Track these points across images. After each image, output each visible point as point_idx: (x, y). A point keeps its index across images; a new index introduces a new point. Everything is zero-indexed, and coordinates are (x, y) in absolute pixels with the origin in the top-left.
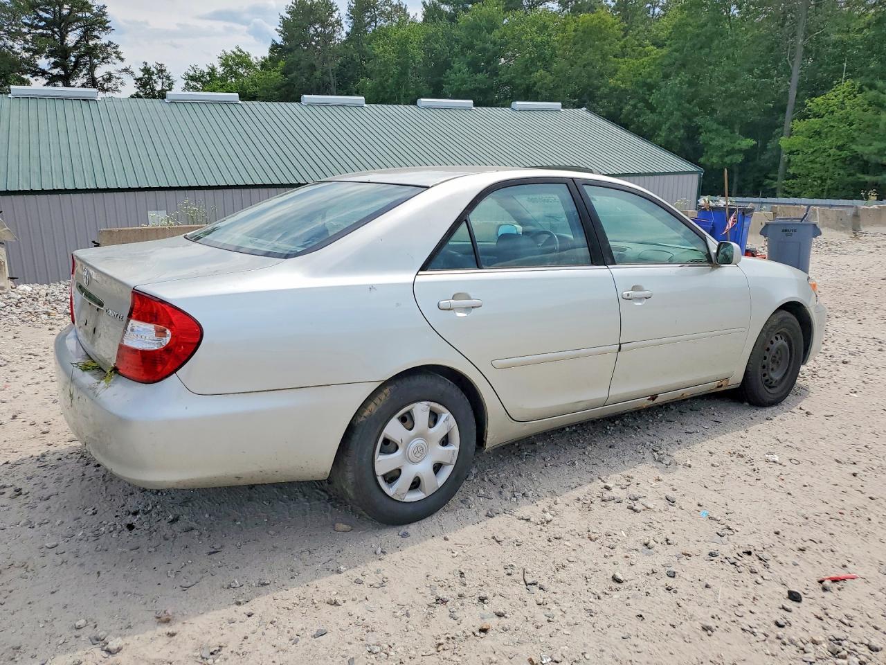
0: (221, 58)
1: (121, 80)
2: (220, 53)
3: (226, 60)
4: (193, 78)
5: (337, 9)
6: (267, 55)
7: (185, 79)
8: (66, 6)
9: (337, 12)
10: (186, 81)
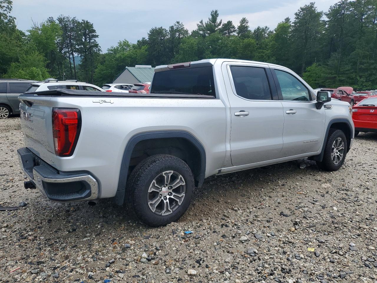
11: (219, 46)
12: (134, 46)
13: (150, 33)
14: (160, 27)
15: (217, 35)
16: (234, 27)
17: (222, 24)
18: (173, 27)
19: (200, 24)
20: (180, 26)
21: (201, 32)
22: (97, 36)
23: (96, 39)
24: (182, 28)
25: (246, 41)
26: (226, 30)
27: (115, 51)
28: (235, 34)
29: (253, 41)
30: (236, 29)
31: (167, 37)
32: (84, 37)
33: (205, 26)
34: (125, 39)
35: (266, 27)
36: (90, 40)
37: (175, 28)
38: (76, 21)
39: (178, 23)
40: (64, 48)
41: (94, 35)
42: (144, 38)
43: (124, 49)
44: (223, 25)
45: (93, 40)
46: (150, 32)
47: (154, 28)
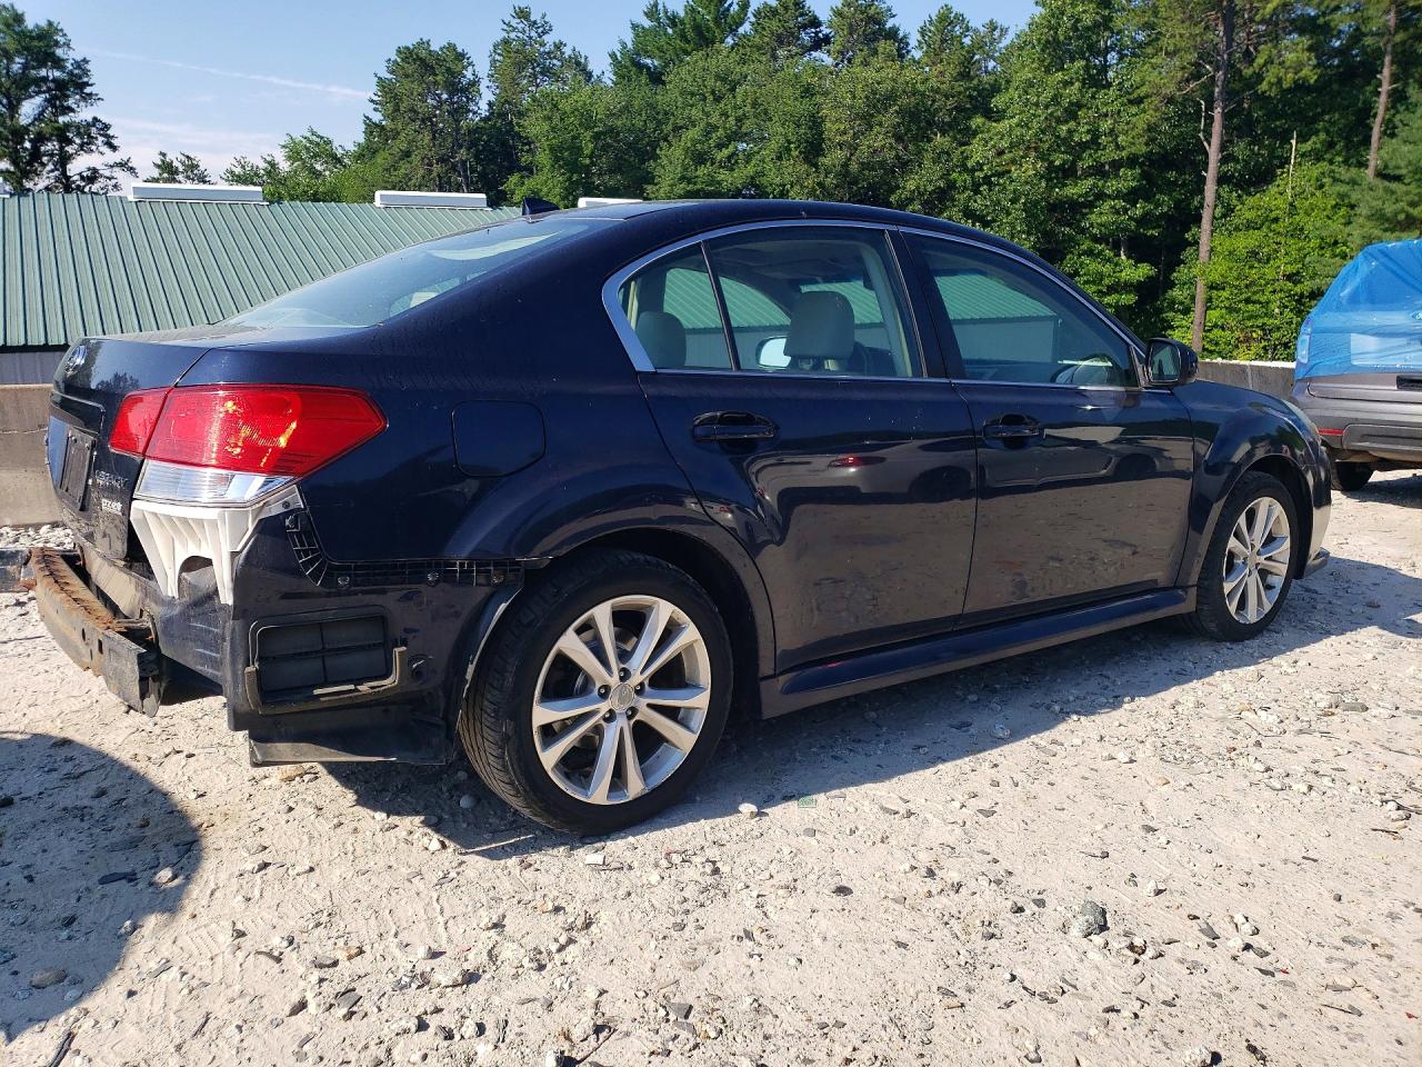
0: (285, 146)
1: (114, 181)
2: (284, 140)
3: (295, 150)
4: (239, 179)
5: (469, 64)
8: (17, 60)
9: (470, 68)
12: (356, 157)
16: (815, 23)
17: (752, 11)
18: (506, 42)
19: (647, 23)
20: (533, 34)
24: (546, 39)
28: (823, 58)
30: (827, 28)
33: (670, 29)
34: (312, 130)
35: (993, 27)
37: (514, 46)
39: (523, 14)
44: (756, 17)
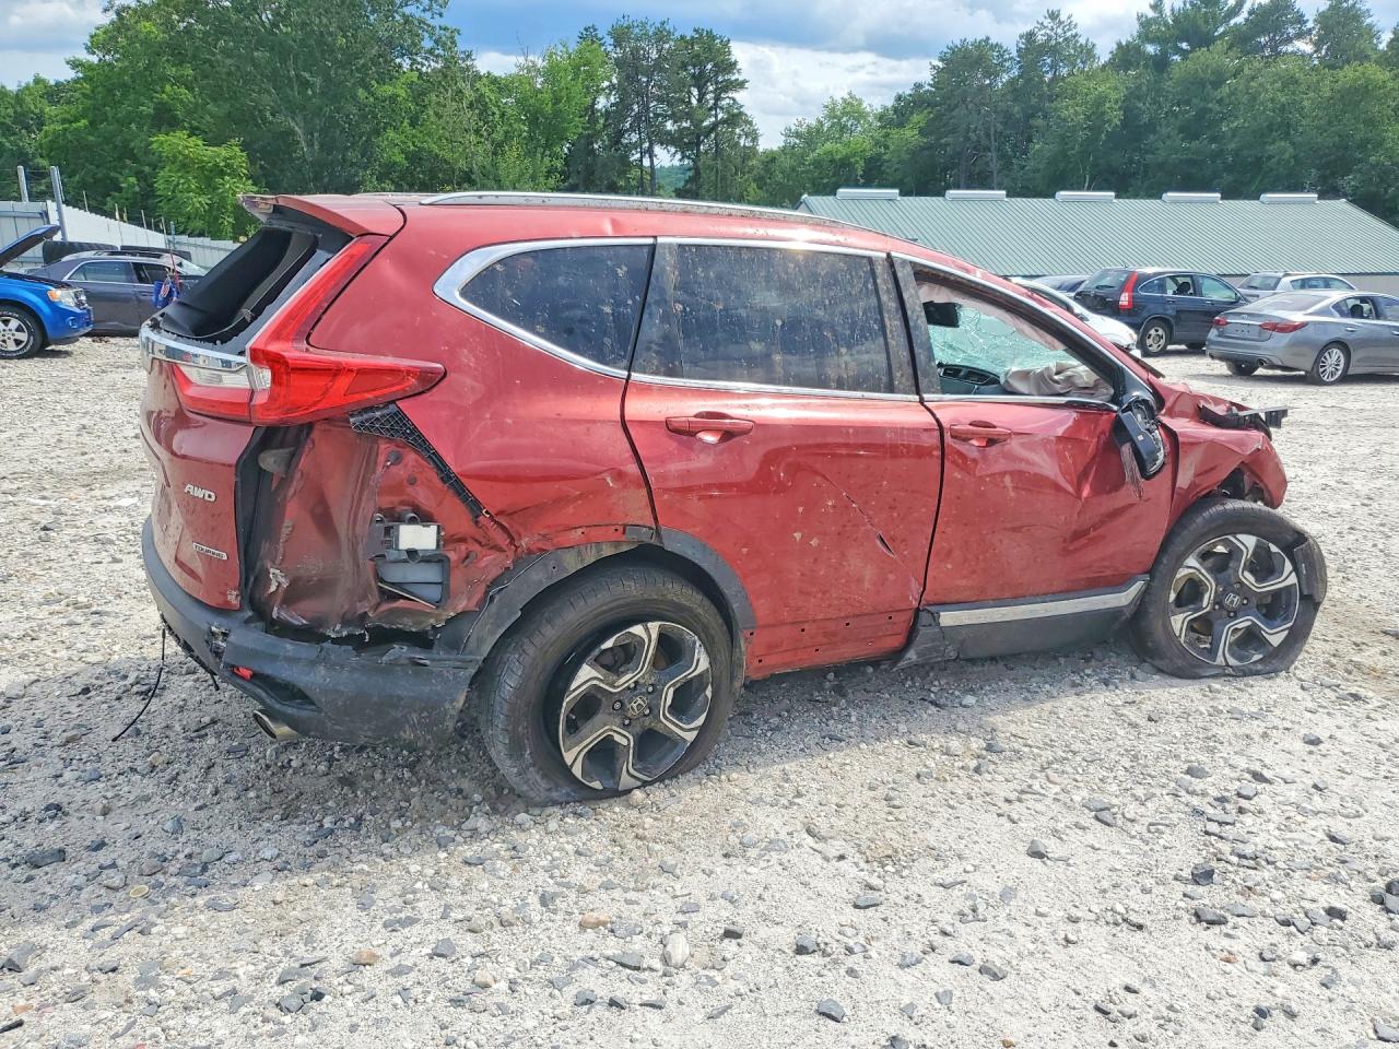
0: (826, 107)
2: (827, 101)
3: (833, 110)
4: (798, 135)
6: (890, 103)
7: (787, 135)
10: (783, 138)
11: (1220, 102)
12: (881, 117)
13: (941, 65)
14: (980, 37)
15: (1216, 57)
16: (1300, 19)
17: (1247, 7)
18: (1030, 36)
19: (1150, 14)
20: (1060, 31)
21: (1151, 49)
22: (741, 85)
23: (740, 96)
24: (1069, 34)
25: (1351, 75)
26: (1264, 32)
27: (811, 137)
28: (1304, 46)
29: (1380, 75)
30: (1310, 25)
31: (1005, 77)
32: (695, 92)
33: (1171, 22)
34: (850, 94)
36: (717, 99)
37: (1040, 38)
38: (669, 32)
39: (1053, 16)
40: (627, 131)
41: (732, 82)
42: (918, 86)
43: (843, 129)
44: (1250, 13)
45: (727, 101)
46: (942, 60)
47: (958, 43)
